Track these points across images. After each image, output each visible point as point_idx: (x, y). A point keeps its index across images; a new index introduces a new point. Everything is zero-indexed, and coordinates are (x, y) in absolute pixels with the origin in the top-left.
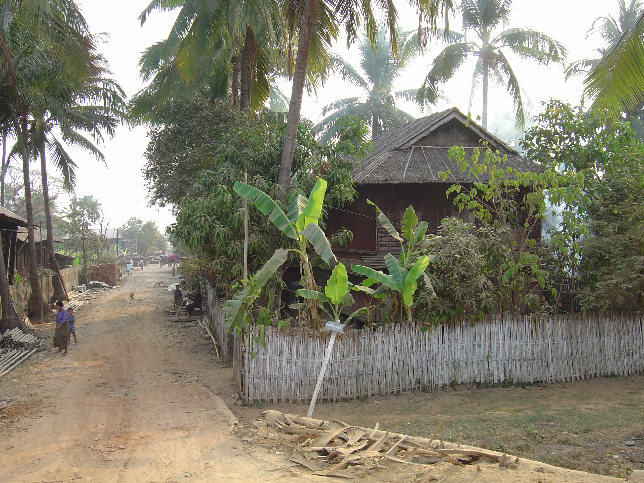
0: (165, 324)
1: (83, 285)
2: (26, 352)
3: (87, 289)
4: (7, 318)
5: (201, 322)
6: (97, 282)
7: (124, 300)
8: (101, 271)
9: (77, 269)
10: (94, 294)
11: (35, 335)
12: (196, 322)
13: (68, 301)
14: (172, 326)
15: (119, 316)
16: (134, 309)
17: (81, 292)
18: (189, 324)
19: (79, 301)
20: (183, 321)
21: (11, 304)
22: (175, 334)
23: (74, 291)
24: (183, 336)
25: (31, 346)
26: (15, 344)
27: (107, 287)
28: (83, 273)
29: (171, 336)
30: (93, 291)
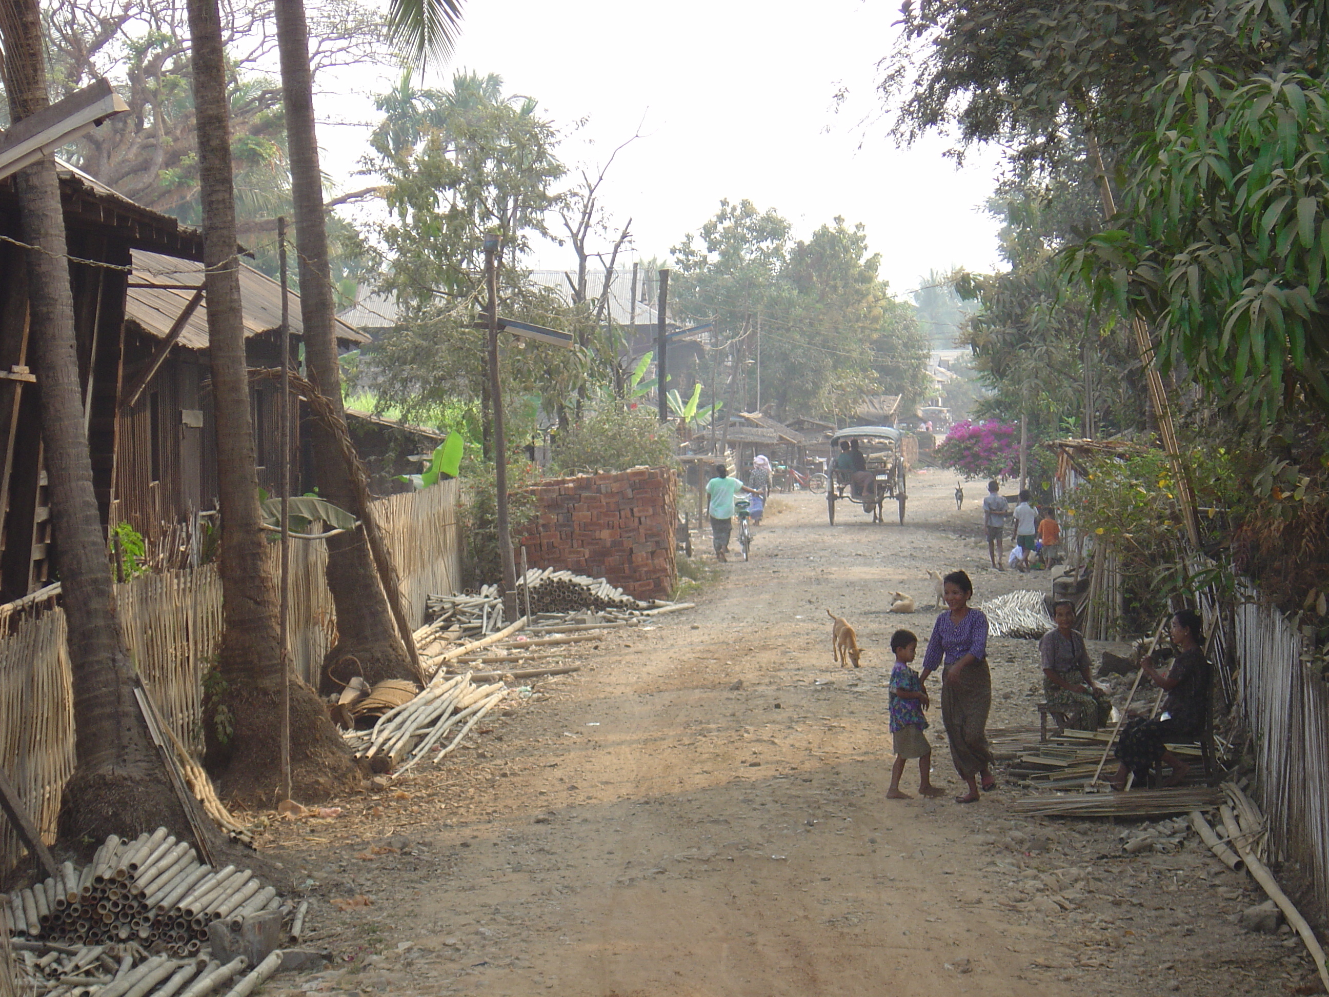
0: (1003, 831)
1: (485, 589)
2: (226, 970)
3: (509, 617)
4: (107, 769)
5: (1212, 825)
6: (565, 576)
7: (738, 686)
8: (583, 514)
9: (452, 500)
10: (557, 643)
11: (263, 873)
12: (1180, 823)
13: (420, 680)
14: (1044, 847)
15: (722, 776)
16: (803, 735)
17: (475, 633)
18: (1139, 836)
19: (479, 681)
20: (1102, 819)
21: (125, 690)
22: (1070, 894)
23: (438, 623)
24: (1116, 904)
25: (252, 937)
26: (156, 924)
27: (620, 606)
28: (483, 523)
29: (1048, 902)
30: (543, 625)
